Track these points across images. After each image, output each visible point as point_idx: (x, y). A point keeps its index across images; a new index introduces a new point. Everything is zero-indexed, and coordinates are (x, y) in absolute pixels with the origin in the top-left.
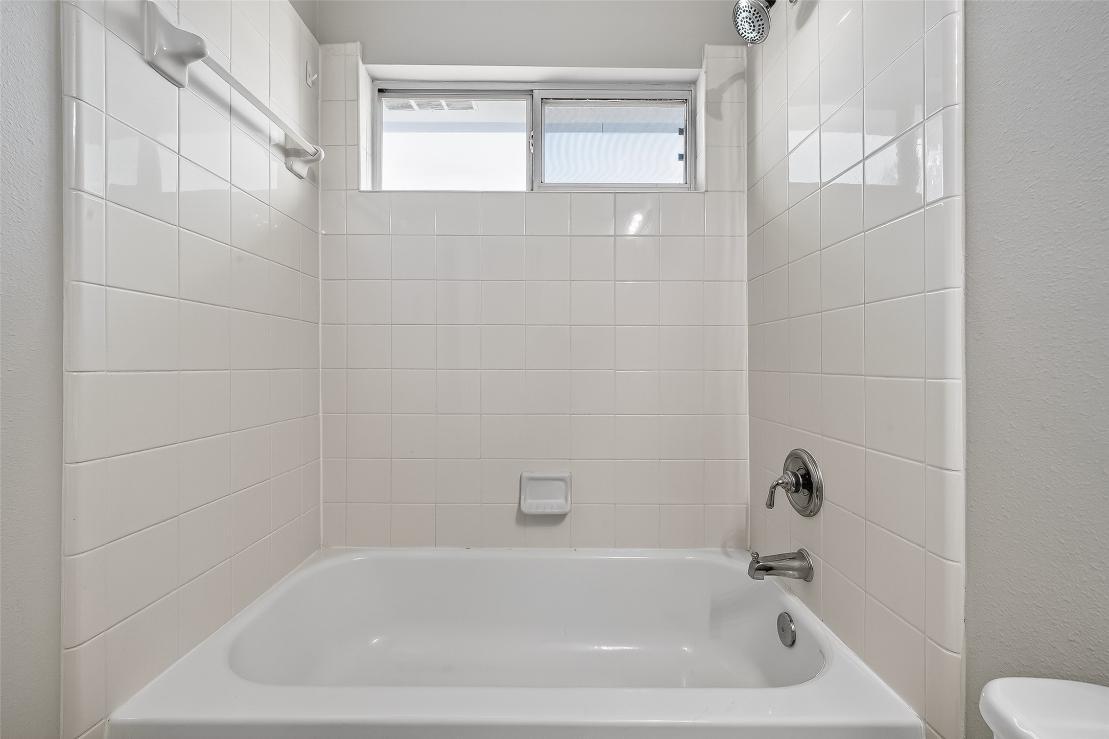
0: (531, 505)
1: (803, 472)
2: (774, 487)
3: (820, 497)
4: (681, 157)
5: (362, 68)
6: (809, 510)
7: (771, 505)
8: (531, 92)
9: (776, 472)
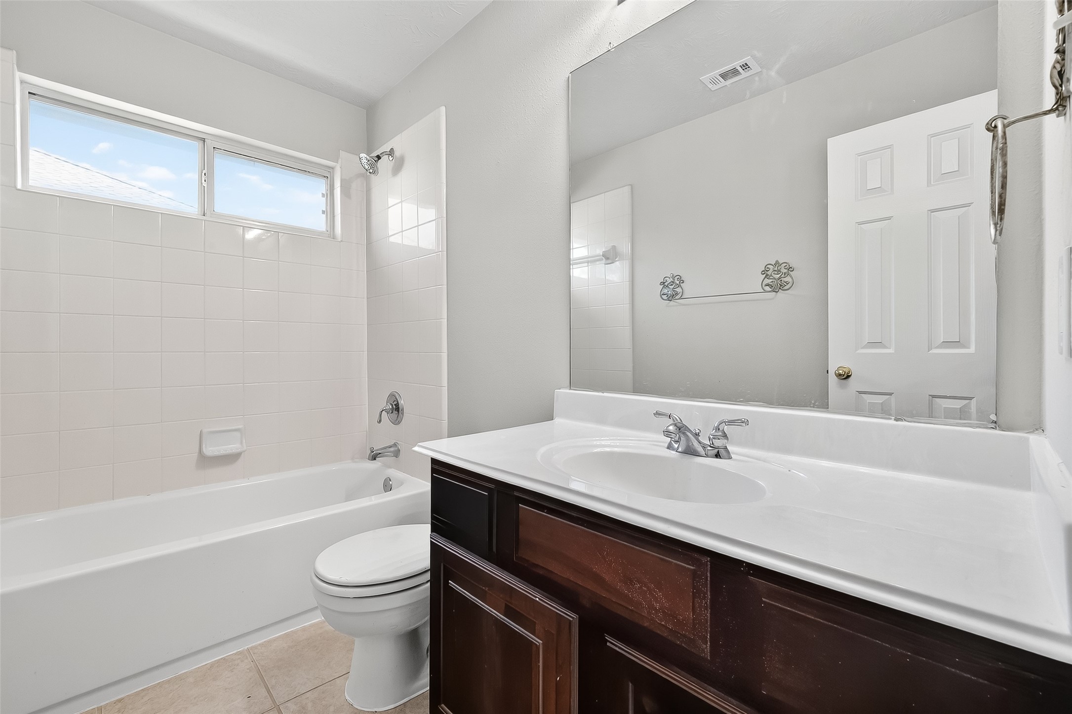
0: (210, 450)
1: (395, 403)
2: (382, 411)
3: (403, 414)
4: (323, 212)
5: (18, 75)
6: (397, 422)
7: (380, 421)
8: (204, 140)
9: (383, 403)
